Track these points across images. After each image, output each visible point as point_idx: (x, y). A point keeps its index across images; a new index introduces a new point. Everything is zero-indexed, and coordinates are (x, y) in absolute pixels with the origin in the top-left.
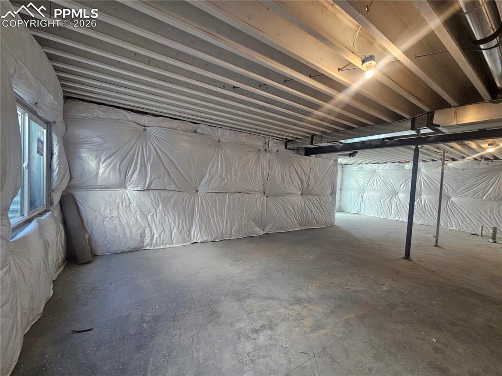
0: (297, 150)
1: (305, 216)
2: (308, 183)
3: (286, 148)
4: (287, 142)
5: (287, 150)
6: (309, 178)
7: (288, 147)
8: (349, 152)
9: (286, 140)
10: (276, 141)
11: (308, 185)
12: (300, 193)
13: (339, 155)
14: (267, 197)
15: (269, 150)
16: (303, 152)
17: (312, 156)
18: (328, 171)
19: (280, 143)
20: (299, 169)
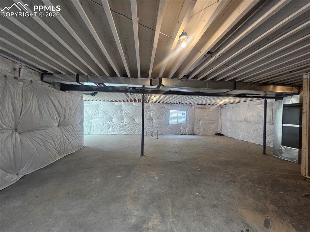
0: (53, 84)
1: (63, 145)
2: (65, 115)
3: (42, 80)
4: (43, 74)
5: (43, 82)
6: (65, 111)
7: (45, 79)
8: (91, 92)
9: (42, 72)
10: (31, 70)
11: (65, 117)
12: (57, 124)
13: (84, 93)
14: (20, 133)
15: (21, 78)
16: (59, 87)
17: (67, 91)
18: (78, 105)
19: (34, 73)
20: (56, 103)
